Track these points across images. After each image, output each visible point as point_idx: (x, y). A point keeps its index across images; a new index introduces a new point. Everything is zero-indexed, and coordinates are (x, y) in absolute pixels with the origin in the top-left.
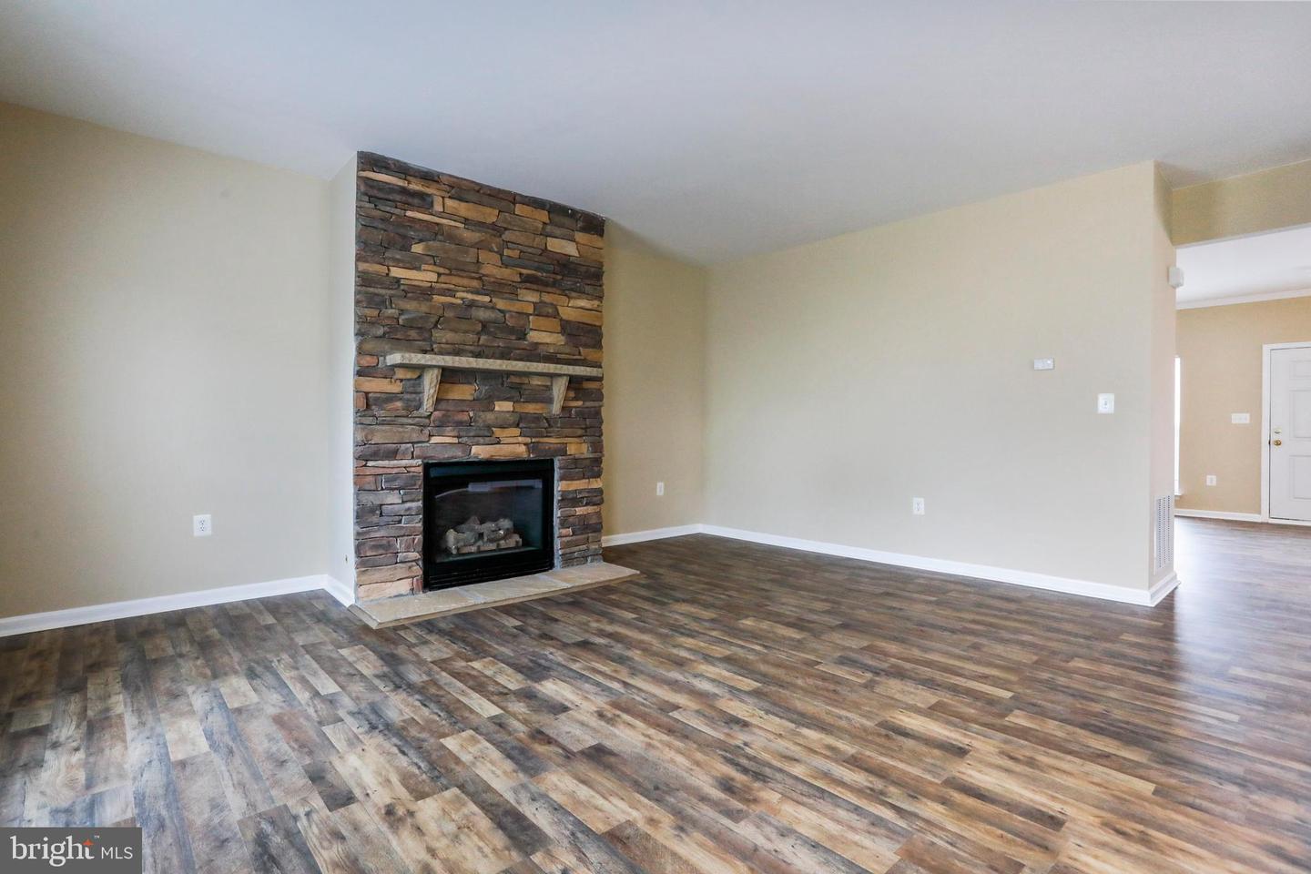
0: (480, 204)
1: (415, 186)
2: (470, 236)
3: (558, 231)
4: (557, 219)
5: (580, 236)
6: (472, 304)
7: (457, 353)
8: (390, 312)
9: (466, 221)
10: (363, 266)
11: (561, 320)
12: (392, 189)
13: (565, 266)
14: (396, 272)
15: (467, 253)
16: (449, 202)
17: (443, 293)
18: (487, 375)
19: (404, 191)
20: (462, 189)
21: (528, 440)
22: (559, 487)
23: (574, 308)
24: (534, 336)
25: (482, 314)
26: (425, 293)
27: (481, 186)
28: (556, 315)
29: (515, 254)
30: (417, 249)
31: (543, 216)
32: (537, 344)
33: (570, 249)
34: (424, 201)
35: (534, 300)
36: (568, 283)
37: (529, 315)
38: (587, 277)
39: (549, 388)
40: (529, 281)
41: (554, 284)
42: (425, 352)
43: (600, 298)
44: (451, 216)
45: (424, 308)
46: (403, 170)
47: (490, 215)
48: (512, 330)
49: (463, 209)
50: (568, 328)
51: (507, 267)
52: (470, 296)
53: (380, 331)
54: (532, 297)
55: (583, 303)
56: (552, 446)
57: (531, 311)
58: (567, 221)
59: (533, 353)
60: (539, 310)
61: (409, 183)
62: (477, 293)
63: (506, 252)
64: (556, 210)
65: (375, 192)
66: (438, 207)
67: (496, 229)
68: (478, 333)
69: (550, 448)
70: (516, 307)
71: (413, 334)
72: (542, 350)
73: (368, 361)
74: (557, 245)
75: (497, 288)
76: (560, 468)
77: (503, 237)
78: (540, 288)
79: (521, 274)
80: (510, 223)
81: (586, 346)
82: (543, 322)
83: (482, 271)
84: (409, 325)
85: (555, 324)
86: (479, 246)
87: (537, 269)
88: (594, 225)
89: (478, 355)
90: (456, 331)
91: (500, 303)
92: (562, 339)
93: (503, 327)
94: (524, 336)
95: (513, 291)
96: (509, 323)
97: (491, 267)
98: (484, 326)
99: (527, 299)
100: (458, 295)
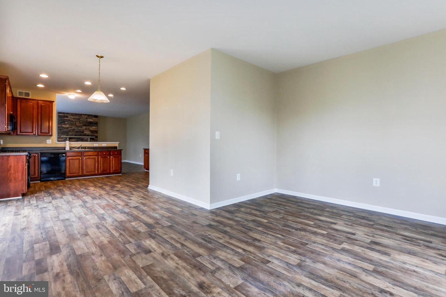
0: (76, 116)
1: (66, 115)
2: (74, 120)
3: (89, 118)
5: (93, 118)
6: (74, 129)
7: (72, 135)
8: (62, 131)
9: (74, 118)
10: (58, 126)
11: (90, 130)
12: (62, 116)
13: (91, 123)
14: (63, 126)
16: (71, 116)
17: (70, 128)
18: (77, 138)
19: (64, 116)
20: (72, 114)
23: (93, 128)
24: (85, 132)
25: (76, 130)
26: (68, 128)
27: (76, 114)
28: (89, 129)
29: (82, 122)
30: (66, 123)
31: (87, 116)
33: (92, 120)
34: (67, 117)
36: (91, 125)
38: (96, 124)
39: (88, 139)
41: (89, 125)
42: (67, 135)
43: (97, 127)
45: (67, 130)
46: (64, 113)
47: (78, 117)
48: (81, 132)
49: (73, 117)
50: (91, 131)
51: (80, 124)
53: (61, 133)
54: (85, 127)
55: (94, 127)
57: (85, 129)
58: (91, 116)
59: (85, 135)
60: (86, 129)
62: (76, 127)
63: (80, 122)
65: (60, 116)
66: (69, 117)
67: (79, 119)
70: (82, 129)
71: (66, 133)
72: (87, 134)
73: (59, 137)
74: (89, 120)
75: (79, 126)
77: (80, 120)
79: (83, 124)
80: (81, 118)
81: (95, 133)
82: (87, 131)
83: (76, 125)
84: (65, 132)
85: (89, 130)
86: (76, 121)
87: (86, 124)
88: (96, 116)
89: (76, 136)
90: (72, 132)
91: (79, 128)
92: (90, 133)
93: (80, 132)
94: (83, 132)
95: (81, 127)
96: (81, 131)
97: (78, 124)
98: (77, 132)
99: (84, 127)
100: (72, 128)
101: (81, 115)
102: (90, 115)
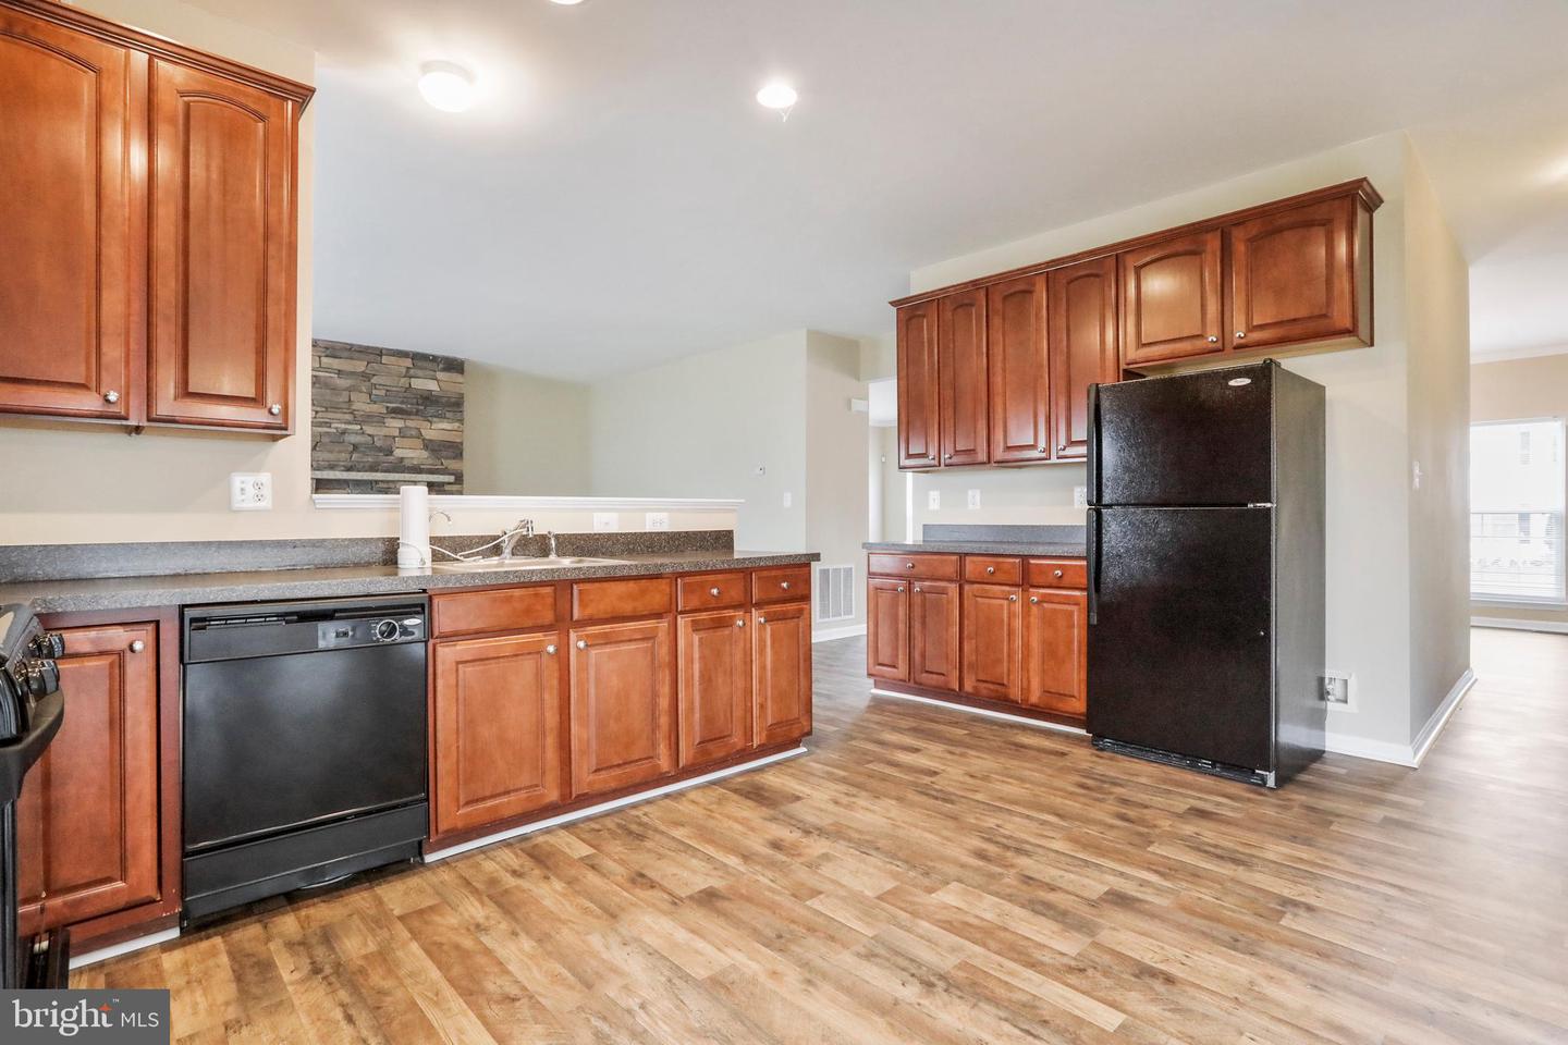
0: (352, 359)
2: (343, 383)
3: (420, 373)
4: (418, 363)
5: (440, 375)
6: (344, 432)
7: (332, 467)
9: (339, 372)
11: (424, 440)
13: (428, 399)
15: (341, 395)
16: (324, 360)
18: (358, 483)
23: (438, 430)
24: (398, 453)
25: (354, 439)
27: (352, 345)
28: (419, 435)
29: (383, 393)
31: (408, 362)
32: (402, 458)
33: (432, 386)
35: (400, 426)
36: (431, 410)
37: (394, 437)
38: (453, 406)
40: (395, 412)
41: (417, 414)
43: (461, 421)
44: (327, 370)
47: (360, 366)
48: (380, 449)
49: (335, 363)
50: (428, 445)
51: (375, 403)
52: (343, 426)
54: (399, 424)
55: (445, 425)
57: (397, 434)
58: (430, 365)
59: (400, 465)
60: (403, 433)
62: (350, 423)
63: (374, 392)
64: (419, 358)
67: (366, 376)
68: (352, 452)
70: (384, 431)
72: (407, 463)
74: (418, 384)
75: (368, 418)
77: (372, 381)
78: (404, 417)
79: (387, 407)
80: (377, 371)
81: (447, 458)
82: (405, 442)
83: (354, 408)
85: (418, 443)
86: (350, 389)
87: (402, 403)
88: (454, 366)
89: (349, 469)
90: (331, 452)
91: (369, 430)
92: (425, 454)
93: (373, 447)
94: (390, 452)
95: (379, 420)
96: (378, 444)
97: (361, 404)
98: (356, 447)
99: (395, 424)
100: (333, 426)
101: (380, 352)
102: (424, 357)
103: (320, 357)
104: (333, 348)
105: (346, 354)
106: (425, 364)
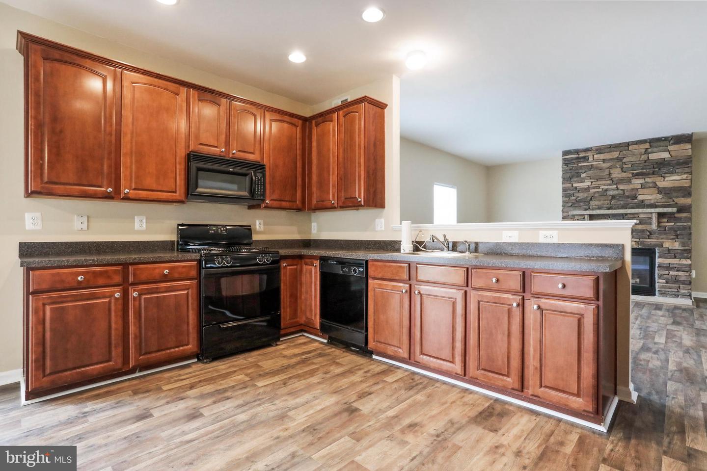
0: (610, 152)
1: (582, 155)
2: (605, 165)
3: (655, 150)
4: (654, 144)
5: (671, 147)
6: (606, 190)
7: (599, 208)
8: (573, 198)
9: (604, 160)
10: (564, 185)
11: (658, 188)
12: (572, 159)
13: (662, 163)
14: (575, 185)
15: (604, 172)
16: (596, 156)
17: (594, 188)
18: (615, 215)
19: (578, 158)
21: (638, 240)
22: (658, 261)
23: (670, 181)
24: (640, 198)
25: (611, 193)
26: (587, 189)
27: (611, 145)
28: (655, 185)
29: (630, 166)
30: (583, 175)
31: (647, 145)
32: (642, 200)
33: (665, 155)
34: (585, 159)
35: (642, 182)
36: (664, 170)
37: (637, 189)
38: (684, 164)
39: (651, 218)
40: (636, 175)
41: (653, 173)
42: (586, 210)
43: (689, 173)
44: (598, 160)
45: (586, 195)
46: (577, 152)
47: (616, 154)
48: (628, 197)
49: (602, 156)
50: (660, 191)
51: (625, 172)
52: (606, 187)
53: (570, 204)
54: (640, 181)
55: (676, 177)
56: (652, 243)
57: (639, 186)
58: (662, 143)
59: (642, 205)
60: (643, 186)
61: (579, 155)
62: (610, 185)
63: (624, 166)
64: (655, 142)
65: (567, 162)
66: (591, 159)
67: (619, 159)
68: (611, 200)
69: (651, 244)
70: (631, 186)
71: (582, 204)
72: (646, 203)
73: (566, 214)
74: (654, 156)
75: (621, 181)
76: (659, 253)
77: (623, 161)
78: (644, 177)
79: (633, 173)
80: (626, 155)
81: (678, 197)
82: (645, 191)
83: (612, 177)
84: (580, 201)
85: (655, 191)
86: (610, 168)
87: (642, 169)
88: (684, 139)
89: (609, 209)
90: (600, 201)
91: (621, 187)
92: (660, 196)
93: (623, 195)
94: (635, 198)
95: (629, 181)
96: (626, 194)
97: (617, 174)
98: (613, 197)
99: (637, 182)
100: (601, 188)
101: (628, 145)
102: (659, 140)
103: (593, 155)
104: (601, 149)
105: (607, 150)
106: (659, 144)
